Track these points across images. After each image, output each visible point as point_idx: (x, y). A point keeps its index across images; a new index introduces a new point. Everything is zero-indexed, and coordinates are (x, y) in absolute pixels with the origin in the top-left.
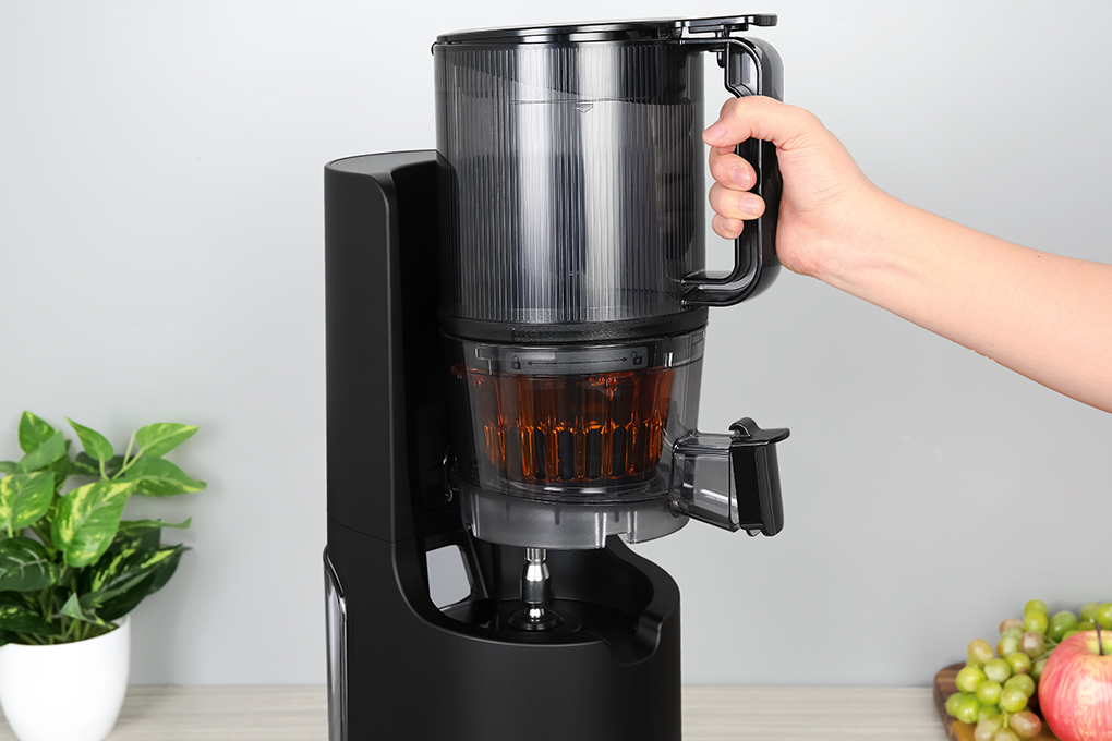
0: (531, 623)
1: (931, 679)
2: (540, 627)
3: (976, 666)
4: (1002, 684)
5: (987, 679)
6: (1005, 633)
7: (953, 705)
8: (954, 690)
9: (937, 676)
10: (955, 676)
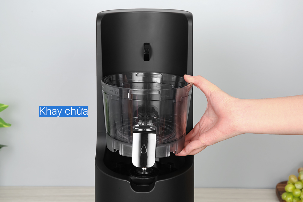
0: (143, 172)
1: (275, 186)
2: (146, 173)
3: (291, 183)
4: (301, 190)
5: (296, 188)
6: (300, 173)
7: (284, 196)
8: (284, 191)
9: (277, 186)
10: (285, 186)
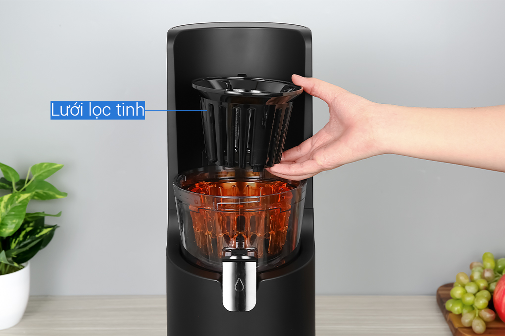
3: (460, 285)
4: (475, 295)
5: (466, 292)
7: (449, 305)
8: (449, 297)
9: (438, 290)
10: (450, 290)
